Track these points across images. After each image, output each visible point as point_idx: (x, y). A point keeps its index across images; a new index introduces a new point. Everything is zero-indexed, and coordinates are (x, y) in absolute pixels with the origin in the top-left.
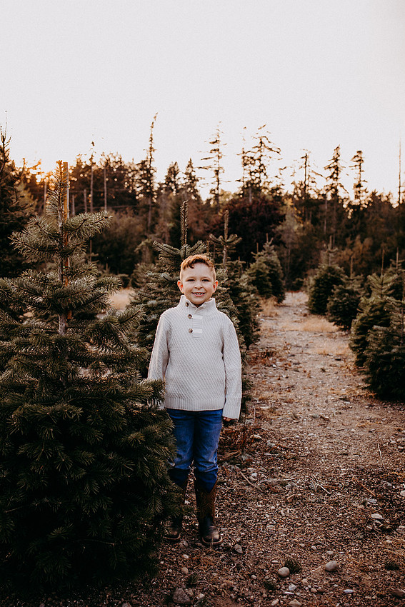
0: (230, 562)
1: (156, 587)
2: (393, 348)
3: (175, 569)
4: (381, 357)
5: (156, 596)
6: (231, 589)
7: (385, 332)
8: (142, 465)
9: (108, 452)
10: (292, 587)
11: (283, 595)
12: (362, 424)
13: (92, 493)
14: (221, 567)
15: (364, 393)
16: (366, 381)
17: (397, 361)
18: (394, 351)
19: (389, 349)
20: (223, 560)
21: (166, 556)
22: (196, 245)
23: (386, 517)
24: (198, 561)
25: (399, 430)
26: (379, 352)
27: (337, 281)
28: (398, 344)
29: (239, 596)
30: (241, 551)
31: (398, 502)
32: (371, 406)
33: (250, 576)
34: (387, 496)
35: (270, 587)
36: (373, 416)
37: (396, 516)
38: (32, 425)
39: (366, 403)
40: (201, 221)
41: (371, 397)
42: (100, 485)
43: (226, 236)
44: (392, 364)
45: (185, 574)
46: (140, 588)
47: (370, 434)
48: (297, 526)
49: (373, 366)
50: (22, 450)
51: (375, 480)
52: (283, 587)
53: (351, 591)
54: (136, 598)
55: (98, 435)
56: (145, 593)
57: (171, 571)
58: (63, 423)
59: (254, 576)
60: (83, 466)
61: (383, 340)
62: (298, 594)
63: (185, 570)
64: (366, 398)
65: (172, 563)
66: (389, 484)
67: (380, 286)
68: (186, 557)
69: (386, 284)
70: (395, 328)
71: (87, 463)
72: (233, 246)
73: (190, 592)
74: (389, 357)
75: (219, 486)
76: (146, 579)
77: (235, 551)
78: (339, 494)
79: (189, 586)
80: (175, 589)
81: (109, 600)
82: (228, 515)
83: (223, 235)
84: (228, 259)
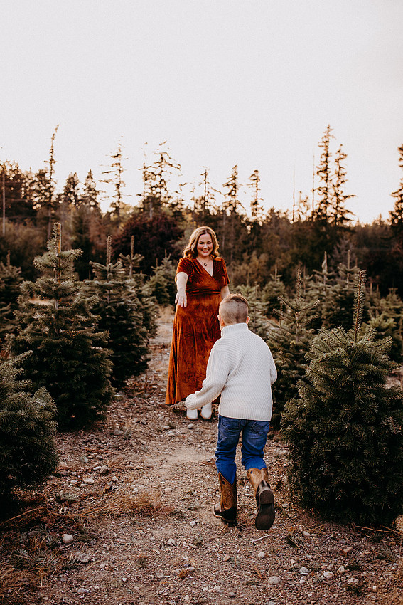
0: (140, 426)
3: (113, 427)
5: (105, 433)
6: (141, 432)
13: (77, 379)
21: (107, 424)
22: (117, 264)
24: (124, 425)
38: (51, 347)
40: (103, 235)
43: (132, 255)
45: (118, 428)
46: (98, 431)
50: (45, 360)
54: (96, 433)
57: (110, 428)
58: (64, 346)
60: (74, 367)
68: (117, 424)
69: (251, 292)
72: (138, 262)
73: (122, 432)
77: (142, 423)
80: (113, 431)
81: (83, 434)
83: (130, 255)
84: (134, 273)
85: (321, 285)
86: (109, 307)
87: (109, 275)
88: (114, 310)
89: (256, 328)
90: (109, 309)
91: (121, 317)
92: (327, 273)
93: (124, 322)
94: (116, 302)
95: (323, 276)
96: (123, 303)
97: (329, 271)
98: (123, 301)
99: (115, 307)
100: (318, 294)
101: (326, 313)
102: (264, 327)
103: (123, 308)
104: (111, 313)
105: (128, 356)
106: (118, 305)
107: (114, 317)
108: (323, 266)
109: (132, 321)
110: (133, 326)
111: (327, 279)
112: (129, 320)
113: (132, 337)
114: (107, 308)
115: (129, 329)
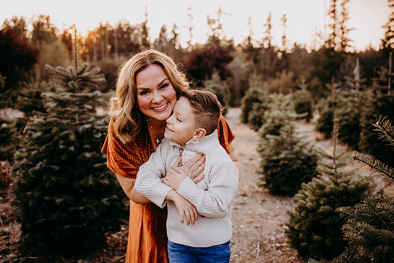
2: (281, 154)
4: (273, 161)
7: (276, 140)
15: (261, 189)
16: (262, 179)
17: (284, 164)
18: (282, 156)
19: (278, 154)
25: (282, 225)
26: (270, 157)
27: (257, 100)
28: (286, 149)
32: (264, 201)
36: (262, 211)
39: (260, 198)
41: (266, 193)
44: (280, 167)
47: (256, 230)
49: (266, 168)
61: (274, 147)
64: (262, 193)
67: (279, 103)
70: (284, 136)
74: (278, 161)
85: (353, 91)
89: (291, 145)
91: (87, 146)
92: (359, 80)
95: (354, 83)
96: (87, 126)
97: (361, 78)
98: (89, 123)
100: (351, 101)
101: (366, 122)
102: (302, 144)
106: (80, 129)
108: (354, 73)
110: (104, 160)
111: (359, 85)
114: (62, 134)
115: (96, 165)
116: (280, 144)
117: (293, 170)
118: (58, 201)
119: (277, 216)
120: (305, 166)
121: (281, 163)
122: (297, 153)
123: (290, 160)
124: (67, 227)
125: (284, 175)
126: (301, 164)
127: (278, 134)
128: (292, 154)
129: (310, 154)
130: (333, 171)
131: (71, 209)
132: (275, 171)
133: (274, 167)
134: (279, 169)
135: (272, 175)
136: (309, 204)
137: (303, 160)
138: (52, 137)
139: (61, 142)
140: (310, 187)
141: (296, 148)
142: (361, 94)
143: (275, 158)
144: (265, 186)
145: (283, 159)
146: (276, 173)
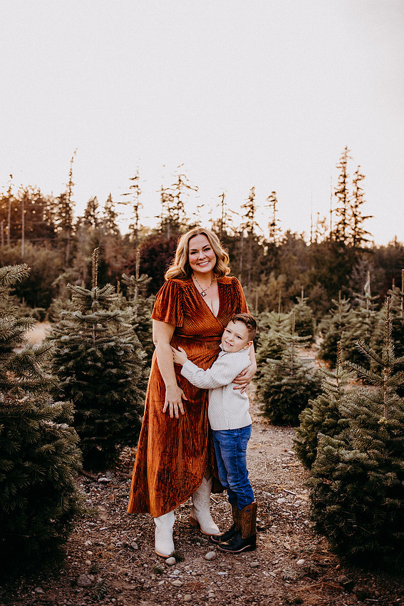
0: (127, 556)
1: (64, 575)
2: (283, 379)
3: (81, 562)
4: (274, 387)
5: (63, 582)
6: (126, 575)
7: (277, 365)
8: (52, 471)
9: (24, 461)
10: (176, 572)
11: (169, 577)
12: (254, 446)
13: (10, 494)
14: (119, 560)
15: (261, 418)
16: (261, 409)
17: (286, 390)
18: (284, 381)
19: (280, 379)
20: (121, 554)
21: (73, 552)
22: (105, 288)
23: (263, 520)
24: (100, 556)
25: (286, 451)
26: (271, 382)
28: (289, 375)
29: (132, 580)
30: (136, 547)
31: (274, 508)
32: (264, 430)
33: (143, 565)
34: (266, 504)
35: (159, 572)
36: (264, 439)
37: (271, 518)
39: (260, 428)
40: (119, 256)
41: (265, 423)
42: (18, 488)
43: (137, 276)
44: (282, 392)
45: (88, 565)
46: (51, 576)
47: (260, 455)
48: (186, 528)
49: (267, 395)
51: (258, 491)
52: (169, 572)
53: (224, 573)
54: (46, 584)
55: (16, 446)
56: (54, 580)
57: (76, 563)
59: (146, 565)
60: (4, 472)
61: (275, 372)
62: (181, 576)
63: (88, 562)
64: (261, 424)
65: (78, 557)
66: (269, 494)
67: (277, 324)
68: (90, 553)
69: (283, 321)
70: (286, 361)
71: (7, 469)
72: (144, 285)
73: (92, 577)
74: (280, 387)
75: (122, 499)
76: (55, 569)
77: (132, 548)
78: (225, 503)
79: (91, 573)
80: (79, 576)
81: (23, 586)
82: (128, 521)
83: (135, 275)
84: (139, 298)
85: (363, 311)
86: (92, 349)
87: (93, 304)
88: (99, 354)
89: (293, 370)
90: (93, 353)
91: (110, 363)
92: (370, 297)
93: (114, 371)
94: (104, 342)
95: (365, 300)
96: (112, 344)
97: (373, 294)
98: (113, 341)
99: (101, 349)
100: (360, 322)
101: (375, 347)
102: (305, 369)
103: (112, 351)
104: (96, 359)
105: (120, 421)
106: (105, 346)
107: (99, 364)
108: (365, 289)
109: (125, 369)
110: (128, 376)
111: (370, 303)
112: (121, 368)
113: (126, 393)
114: (89, 351)
115: (121, 381)
116: (281, 369)
117: (296, 397)
118: (88, 413)
119: (280, 443)
120: (309, 393)
121: (283, 389)
122: (300, 378)
123: (293, 385)
124: (94, 438)
125: (286, 401)
126: (305, 391)
127: (279, 358)
128: (295, 379)
129: (314, 380)
130: (336, 389)
131: (97, 421)
132: (276, 398)
133: (276, 393)
134: (281, 395)
135: (274, 402)
136: (315, 418)
137: (307, 386)
138: (79, 354)
139: (89, 358)
140: (315, 403)
141: (300, 373)
142: (373, 313)
143: (277, 383)
144: (265, 415)
145: (285, 384)
146: (278, 400)
